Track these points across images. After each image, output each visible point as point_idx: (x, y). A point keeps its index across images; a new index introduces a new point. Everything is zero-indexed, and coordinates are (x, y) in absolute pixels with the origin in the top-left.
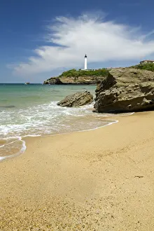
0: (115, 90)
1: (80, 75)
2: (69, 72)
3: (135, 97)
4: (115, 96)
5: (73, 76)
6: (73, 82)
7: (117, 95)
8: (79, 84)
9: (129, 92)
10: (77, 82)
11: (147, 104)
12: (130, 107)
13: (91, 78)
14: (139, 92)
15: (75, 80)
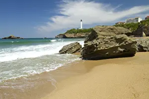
0: (95, 42)
1: (78, 32)
2: (71, 30)
3: (112, 46)
4: (95, 46)
5: (74, 33)
6: (74, 37)
7: (97, 46)
8: (77, 38)
9: (106, 43)
10: (76, 36)
11: (121, 52)
12: (107, 55)
13: (85, 34)
14: (114, 43)
15: (75, 35)
